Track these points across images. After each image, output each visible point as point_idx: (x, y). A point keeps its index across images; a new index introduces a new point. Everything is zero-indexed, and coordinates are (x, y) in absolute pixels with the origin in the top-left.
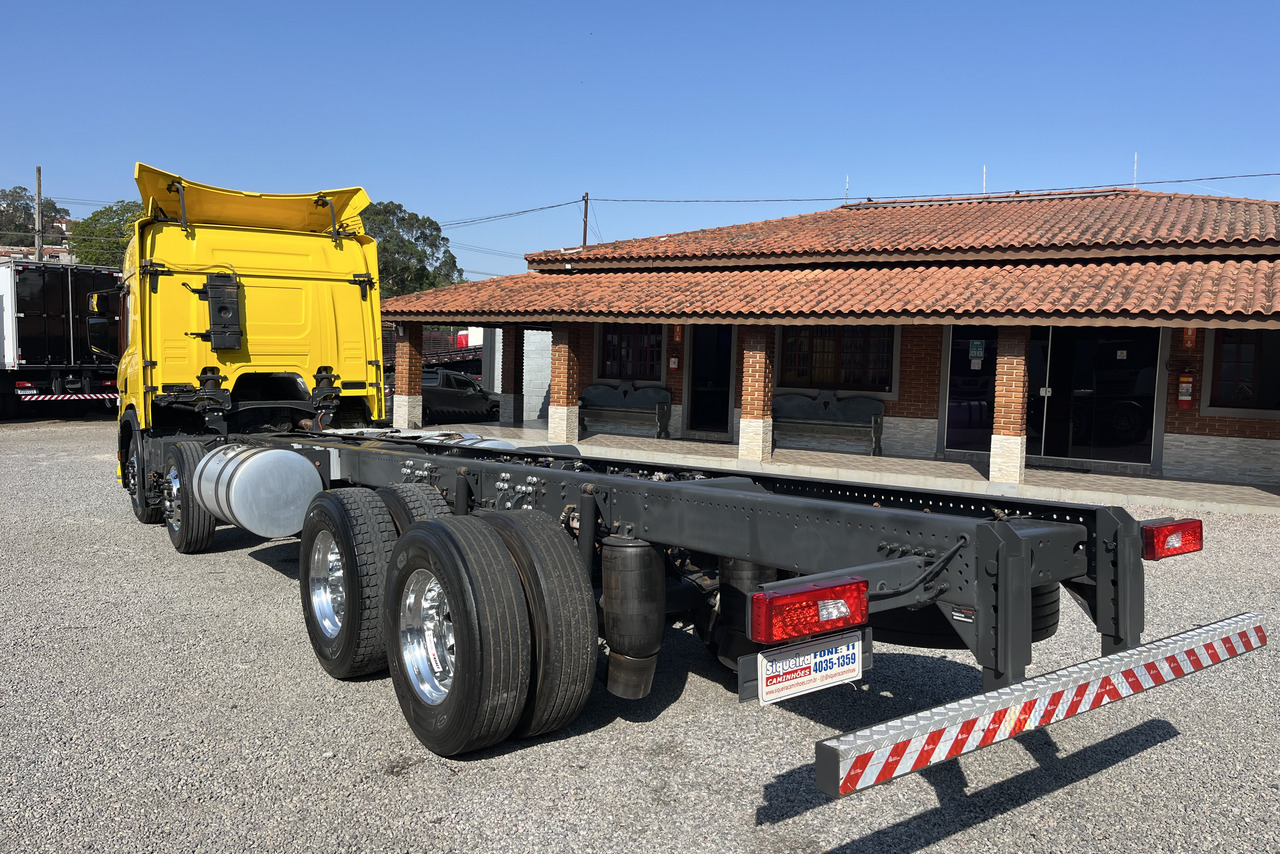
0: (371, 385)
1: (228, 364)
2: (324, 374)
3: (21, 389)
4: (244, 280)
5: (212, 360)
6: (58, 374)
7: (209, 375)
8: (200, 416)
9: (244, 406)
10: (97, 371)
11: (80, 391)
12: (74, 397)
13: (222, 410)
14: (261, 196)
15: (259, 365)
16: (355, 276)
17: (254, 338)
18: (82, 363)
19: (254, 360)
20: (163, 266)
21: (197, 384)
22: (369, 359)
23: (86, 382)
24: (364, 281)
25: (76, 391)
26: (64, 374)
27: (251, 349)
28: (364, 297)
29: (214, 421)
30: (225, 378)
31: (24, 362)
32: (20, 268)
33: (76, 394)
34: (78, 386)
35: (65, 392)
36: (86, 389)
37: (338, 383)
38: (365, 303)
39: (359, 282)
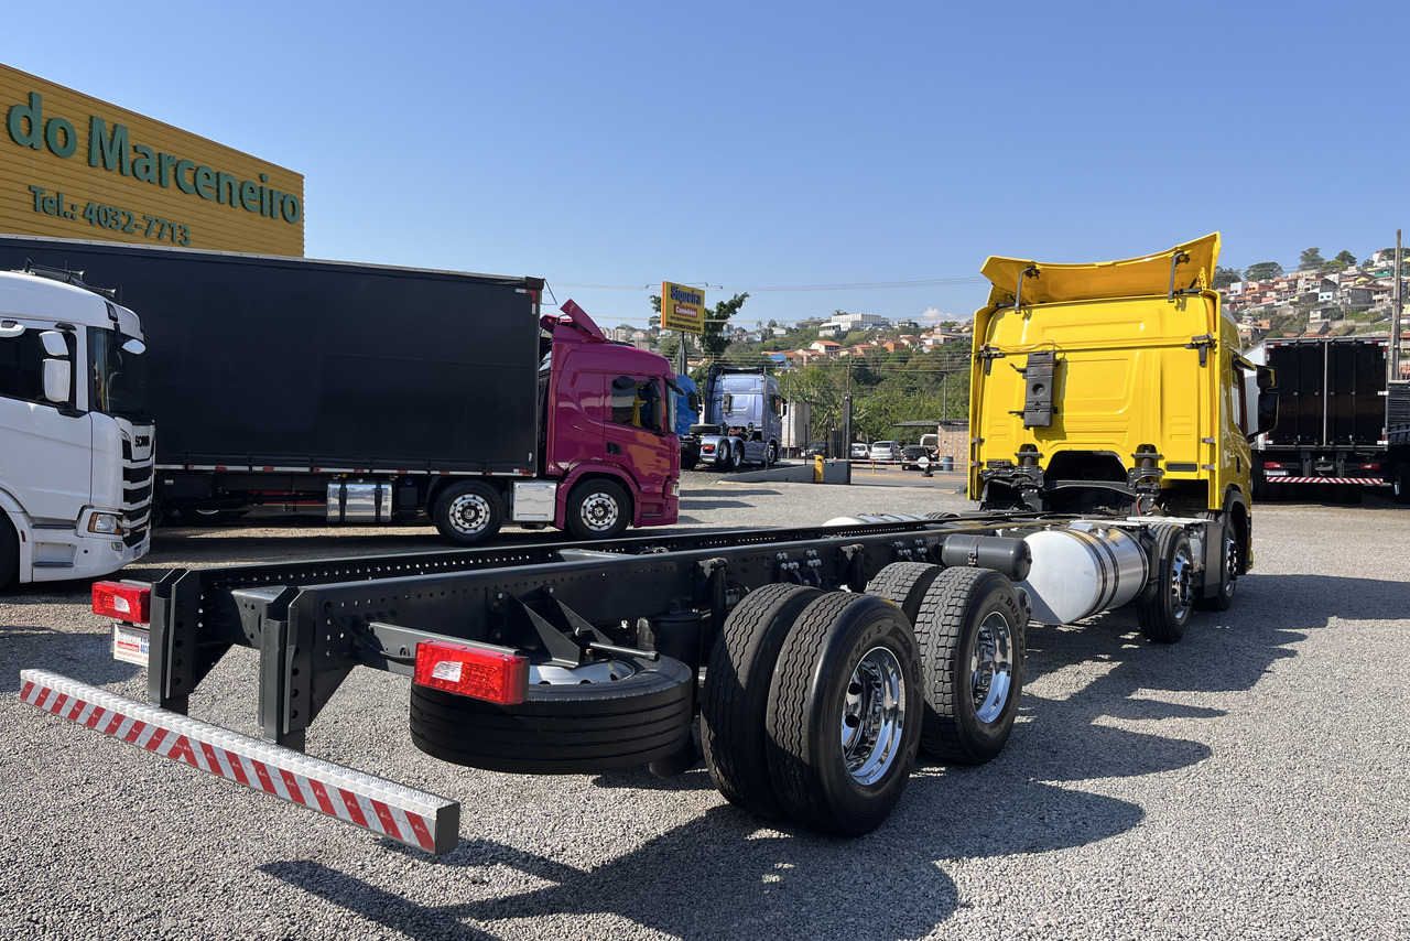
0: (1204, 467)
1: (1044, 441)
2: (1147, 454)
3: (1269, 469)
4: (1068, 356)
5: (1029, 437)
6: (1309, 456)
7: (1029, 453)
8: (1017, 491)
9: (1061, 484)
10: (1353, 452)
11: (1333, 474)
12: (1324, 480)
13: (1036, 487)
14: (1114, 264)
15: (1075, 442)
16: (1193, 339)
17: (1069, 415)
18: (1336, 443)
19: (1070, 438)
20: (998, 349)
21: (1015, 461)
22: (1202, 436)
23: (1340, 465)
24: (1203, 344)
25: (1328, 474)
26: (1316, 455)
27: (1066, 426)
28: (1203, 363)
29: (1031, 498)
30: (1042, 456)
31: (1271, 442)
32: (1272, 347)
33: (1326, 477)
34: (1331, 468)
35: (1315, 474)
36: (1340, 471)
37: (1161, 464)
38: (1205, 372)
39: (1197, 346)
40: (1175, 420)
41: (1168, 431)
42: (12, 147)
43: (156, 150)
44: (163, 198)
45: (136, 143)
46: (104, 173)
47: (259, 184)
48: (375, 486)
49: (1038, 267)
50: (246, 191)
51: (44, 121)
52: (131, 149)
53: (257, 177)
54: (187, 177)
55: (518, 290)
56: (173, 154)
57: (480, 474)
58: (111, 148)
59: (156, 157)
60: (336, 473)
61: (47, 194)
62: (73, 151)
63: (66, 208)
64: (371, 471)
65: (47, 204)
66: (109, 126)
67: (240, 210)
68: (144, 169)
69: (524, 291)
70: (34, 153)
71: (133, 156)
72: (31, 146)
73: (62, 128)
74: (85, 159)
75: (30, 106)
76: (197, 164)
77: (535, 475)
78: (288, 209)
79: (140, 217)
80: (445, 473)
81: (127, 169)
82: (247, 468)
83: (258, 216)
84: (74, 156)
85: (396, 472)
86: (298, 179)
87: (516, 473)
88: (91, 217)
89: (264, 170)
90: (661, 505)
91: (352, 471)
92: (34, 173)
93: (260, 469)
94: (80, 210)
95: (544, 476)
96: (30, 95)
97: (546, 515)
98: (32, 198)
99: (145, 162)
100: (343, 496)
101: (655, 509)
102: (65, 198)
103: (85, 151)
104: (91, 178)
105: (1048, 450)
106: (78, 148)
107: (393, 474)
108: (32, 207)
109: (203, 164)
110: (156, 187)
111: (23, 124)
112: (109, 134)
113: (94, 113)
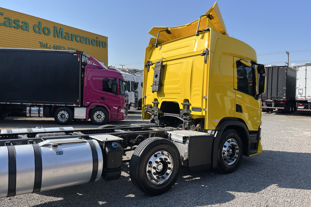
0: (203, 110)
1: (159, 97)
2: (186, 103)
5: (156, 96)
7: (156, 102)
13: (157, 116)
16: (203, 51)
19: (166, 96)
20: (152, 62)
21: (152, 105)
22: (203, 96)
24: (206, 53)
28: (205, 62)
30: (159, 103)
37: (190, 108)
38: (206, 65)
39: (204, 54)
40: (195, 89)
41: (193, 94)
42: (35, 33)
43: (71, 33)
44: (72, 44)
45: (66, 32)
46: (58, 39)
47: (96, 39)
48: (38, 108)
49: (169, 29)
50: (93, 41)
51: (42, 28)
52: (64, 33)
53: (96, 38)
54: (78, 39)
55: (74, 55)
56: (75, 34)
57: (65, 105)
58: (59, 33)
59: (71, 35)
60: (27, 105)
61: (44, 43)
62: (50, 34)
63: (48, 46)
64: (36, 104)
65: (44, 46)
66: (59, 28)
67: (91, 45)
68: (68, 37)
69: (76, 55)
70: (40, 35)
71: (65, 35)
72: (39, 33)
73: (47, 29)
74: (53, 36)
75: (39, 25)
76: (81, 36)
77: (79, 106)
78: (104, 45)
79: (67, 48)
80: (55, 105)
81: (63, 37)
82: (5, 103)
83: (96, 46)
84: (50, 35)
85: (42, 104)
86: (106, 38)
87: (74, 105)
88: (55, 48)
89: (98, 36)
90: (118, 115)
91: (31, 104)
92: (40, 39)
93: (9, 103)
94: (52, 47)
95: (82, 106)
96: (39, 22)
97: (83, 117)
98: (40, 44)
99: (68, 36)
100: (30, 111)
101: (116, 116)
102: (48, 44)
103: (53, 34)
104: (54, 40)
105: (161, 100)
106: (51, 33)
107: (42, 105)
108: (40, 46)
109: (82, 36)
110: (71, 41)
111: (38, 28)
112: (59, 30)
113: (55, 26)
